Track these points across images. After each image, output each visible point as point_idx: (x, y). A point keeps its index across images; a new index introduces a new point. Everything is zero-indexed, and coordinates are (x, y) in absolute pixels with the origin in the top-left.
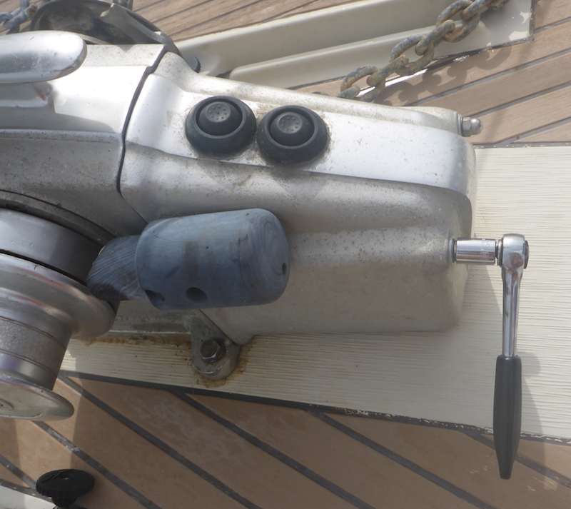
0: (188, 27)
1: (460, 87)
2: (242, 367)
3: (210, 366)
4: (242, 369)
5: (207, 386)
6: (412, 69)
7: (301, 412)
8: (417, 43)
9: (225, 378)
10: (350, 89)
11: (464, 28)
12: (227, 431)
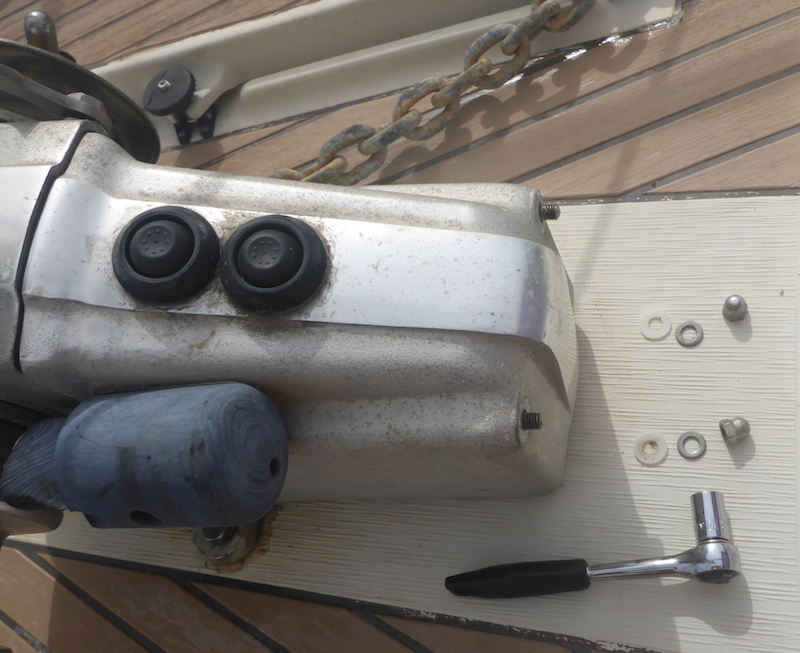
0: (176, 21)
1: (570, 103)
2: (264, 544)
3: (217, 548)
4: (264, 547)
5: (218, 571)
6: (498, 79)
7: (344, 613)
8: (503, 38)
9: (242, 561)
10: (404, 118)
11: (575, 10)
12: (247, 637)
